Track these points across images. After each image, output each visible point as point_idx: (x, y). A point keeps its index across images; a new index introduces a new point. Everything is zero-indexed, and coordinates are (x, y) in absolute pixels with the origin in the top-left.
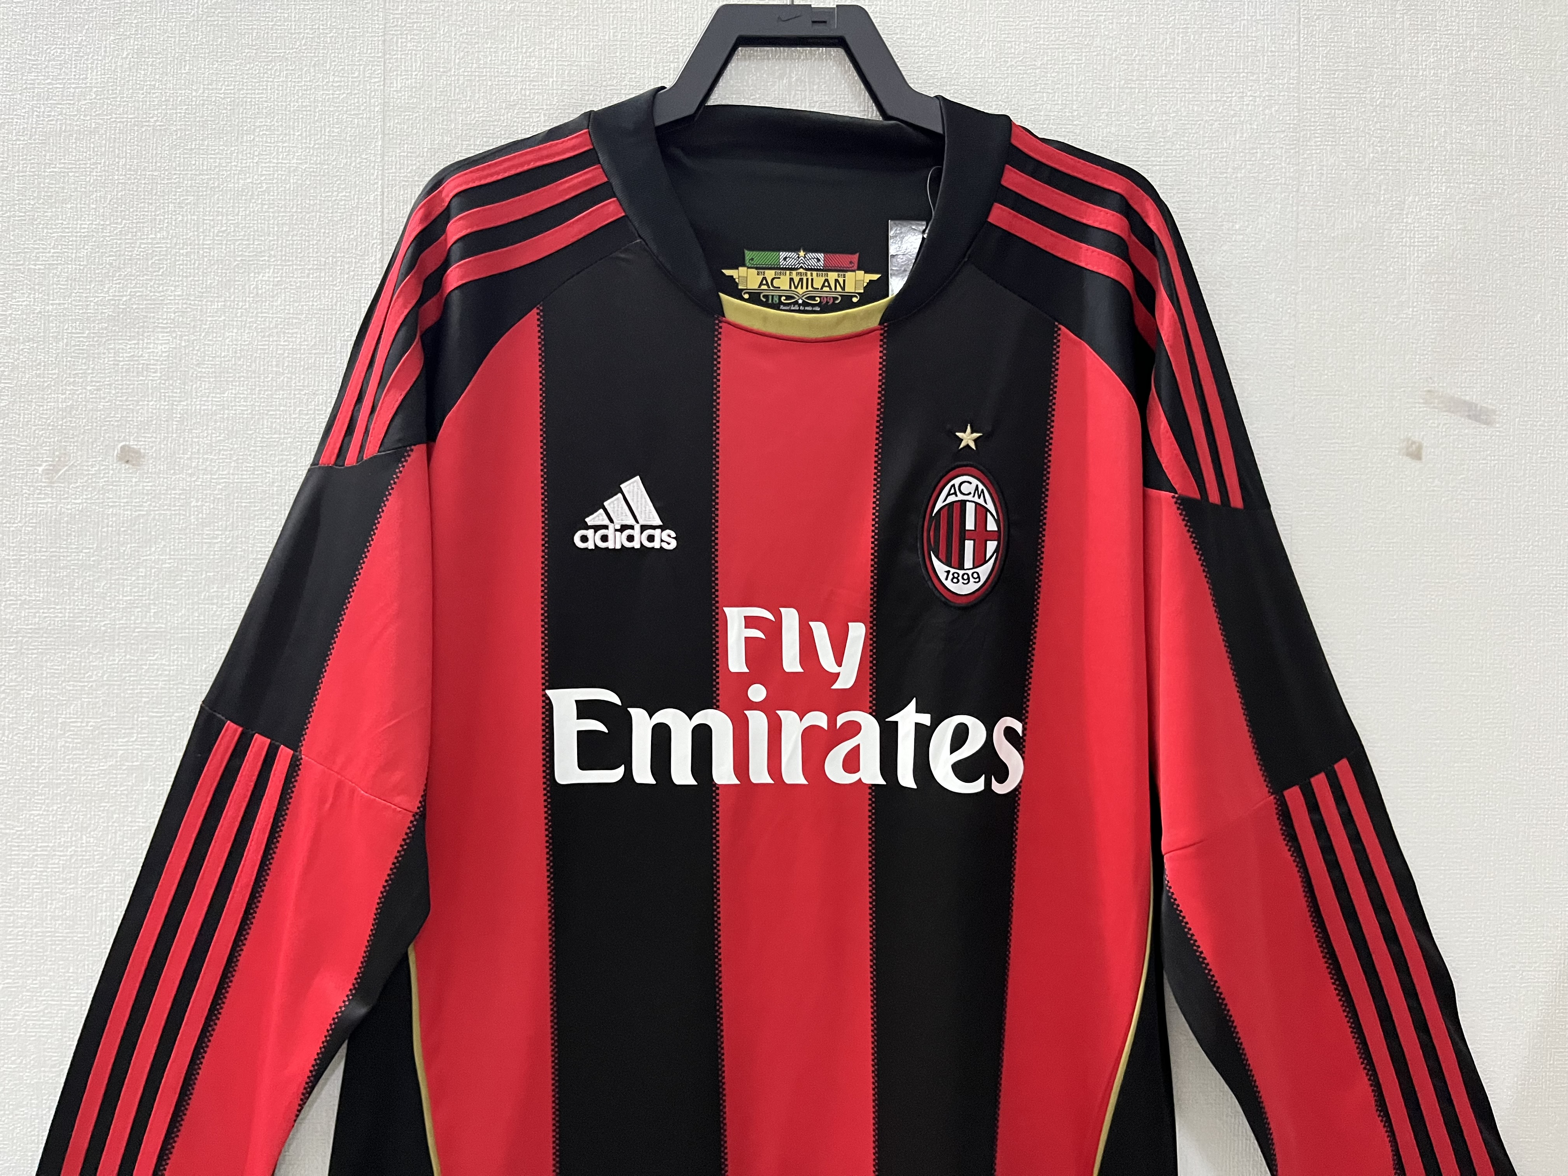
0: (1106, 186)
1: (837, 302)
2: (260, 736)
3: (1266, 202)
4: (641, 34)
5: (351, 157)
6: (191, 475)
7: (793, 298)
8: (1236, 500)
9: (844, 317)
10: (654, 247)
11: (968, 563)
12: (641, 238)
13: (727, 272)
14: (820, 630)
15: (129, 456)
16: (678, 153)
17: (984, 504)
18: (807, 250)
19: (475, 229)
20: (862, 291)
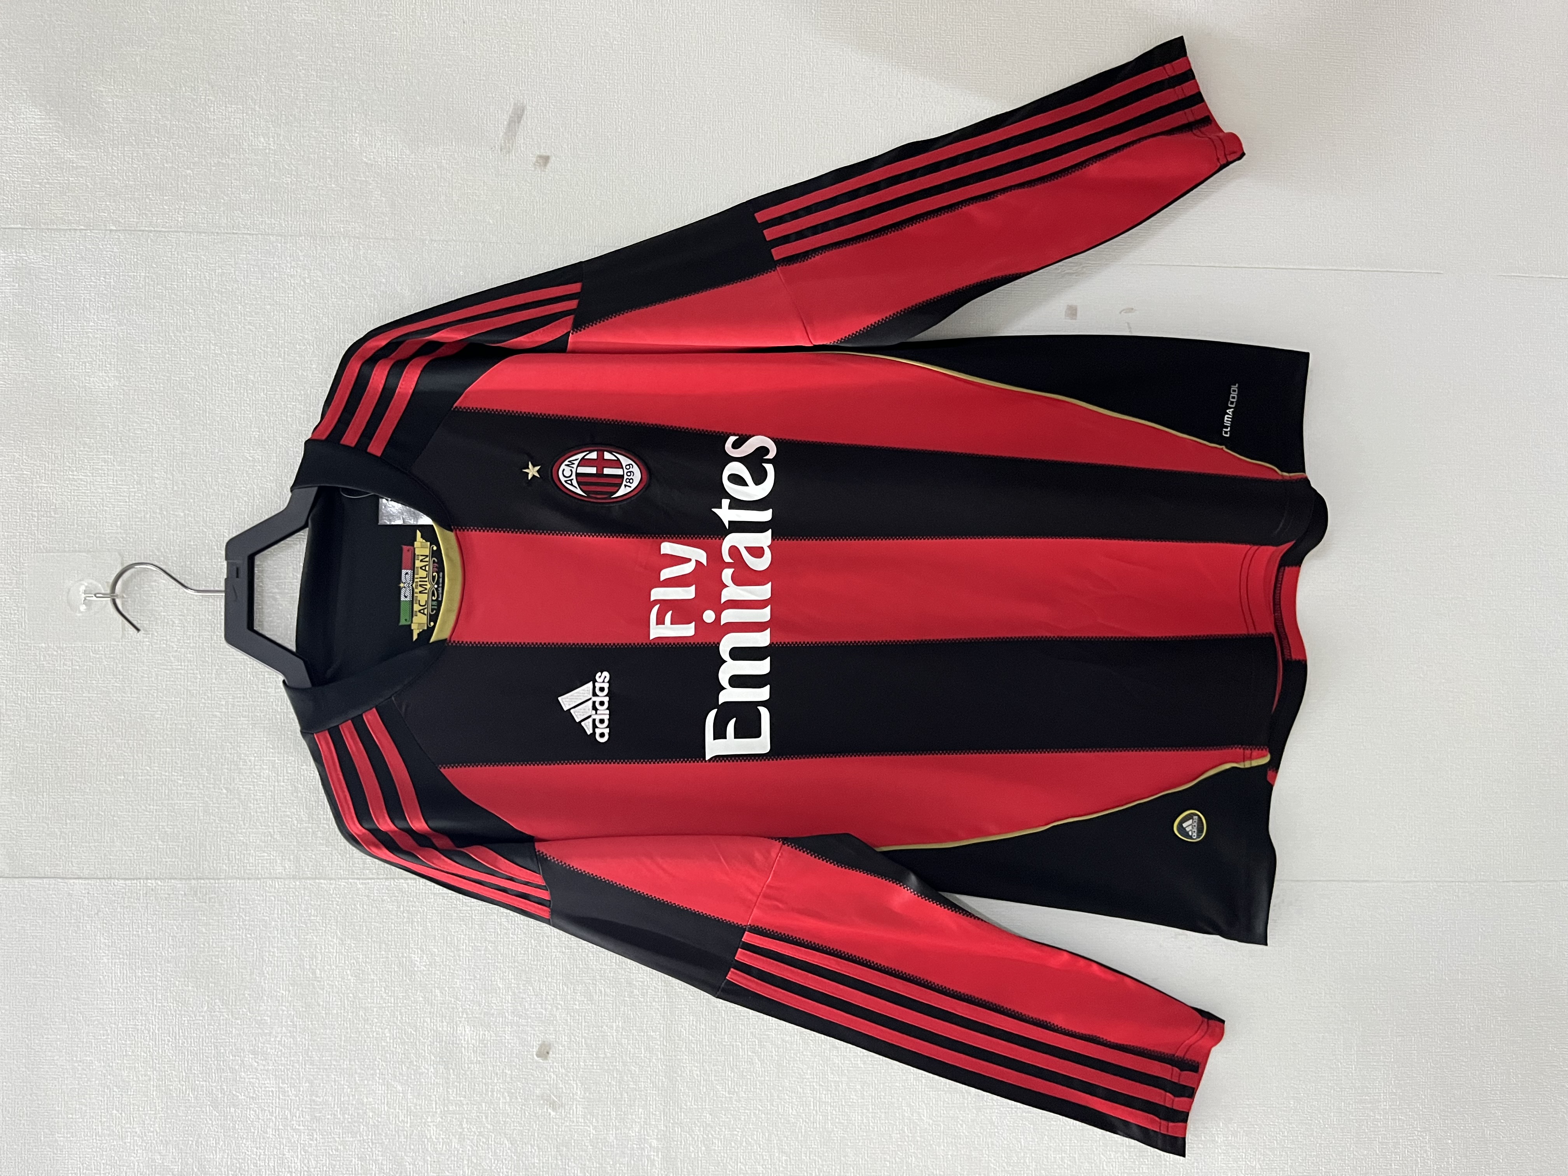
0: (356, 374)
1: (436, 560)
2: (737, 956)
3: (367, 260)
4: (244, 698)
5: (332, 901)
6: (557, 1009)
7: (433, 591)
8: (576, 288)
9: (447, 556)
10: (398, 688)
11: (619, 472)
12: (390, 697)
13: (415, 637)
14: (666, 573)
15: (544, 1052)
16: (330, 672)
17: (578, 461)
18: (400, 580)
19: (385, 811)
20: (429, 543)
